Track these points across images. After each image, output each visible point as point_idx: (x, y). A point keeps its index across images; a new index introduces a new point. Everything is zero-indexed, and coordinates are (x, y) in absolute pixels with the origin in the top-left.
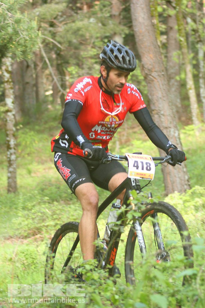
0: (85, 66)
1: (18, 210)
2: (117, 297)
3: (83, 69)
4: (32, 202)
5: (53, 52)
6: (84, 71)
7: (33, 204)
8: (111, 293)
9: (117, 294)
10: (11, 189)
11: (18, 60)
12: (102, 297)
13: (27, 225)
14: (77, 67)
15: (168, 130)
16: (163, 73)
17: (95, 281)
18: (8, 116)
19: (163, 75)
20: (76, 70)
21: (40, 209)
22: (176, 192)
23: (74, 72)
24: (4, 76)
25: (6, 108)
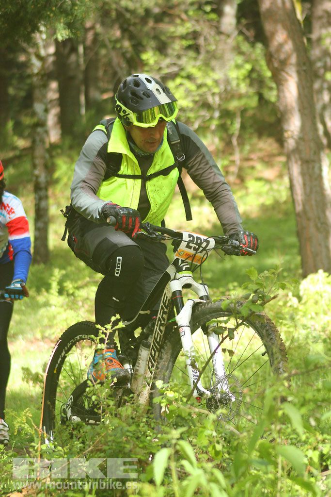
0: (170, 51)
1: (52, 294)
2: (219, 447)
3: (166, 55)
4: (76, 282)
5: (116, 26)
6: (168, 61)
7: (76, 285)
8: (209, 441)
9: (218, 443)
10: (38, 258)
11: (60, 38)
12: (195, 447)
13: (66, 320)
14: (157, 53)
15: (311, 166)
16: (305, 68)
17: (183, 419)
18: (38, 134)
19: (305, 71)
20: (156, 59)
21: (88, 294)
22: (321, 271)
23: (152, 62)
24: (32, 64)
25: (35, 120)
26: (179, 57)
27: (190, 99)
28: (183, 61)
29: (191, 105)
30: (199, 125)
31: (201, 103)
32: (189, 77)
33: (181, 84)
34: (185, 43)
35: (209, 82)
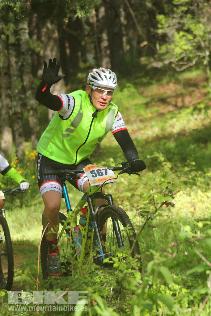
0: (175, 15)
3: (173, 18)
6: (174, 21)
20: (166, 20)
24: (84, 29)
25: (88, 64)
26: (181, 17)
27: (189, 45)
28: (185, 21)
29: (190, 48)
30: (196, 62)
31: (197, 47)
32: (189, 31)
33: (183, 36)
34: (185, 9)
35: (202, 34)
